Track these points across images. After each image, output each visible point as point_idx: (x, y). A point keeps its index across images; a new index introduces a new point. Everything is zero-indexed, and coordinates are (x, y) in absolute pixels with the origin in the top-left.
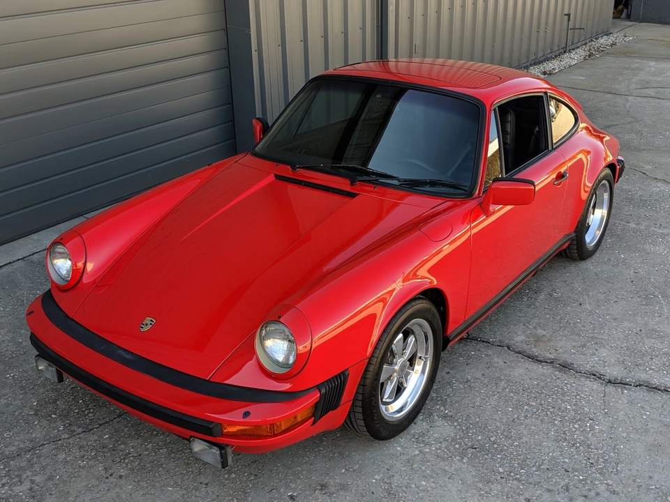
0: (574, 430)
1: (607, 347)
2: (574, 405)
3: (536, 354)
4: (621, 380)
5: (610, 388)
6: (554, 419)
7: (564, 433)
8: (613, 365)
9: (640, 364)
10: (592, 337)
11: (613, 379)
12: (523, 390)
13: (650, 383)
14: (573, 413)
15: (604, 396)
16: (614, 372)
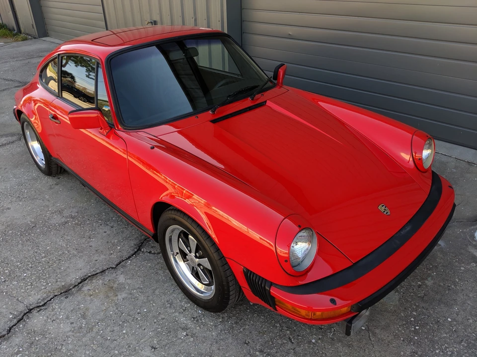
0: (5, 269)
1: (71, 333)
2: (24, 279)
3: (94, 281)
4: (25, 321)
5: (21, 308)
6: (22, 264)
7: (7, 263)
8: (45, 325)
9: (31, 347)
10: (92, 329)
11: (30, 315)
12: (60, 260)
13: (5, 340)
14: (19, 274)
15: (18, 300)
16: (37, 320)
